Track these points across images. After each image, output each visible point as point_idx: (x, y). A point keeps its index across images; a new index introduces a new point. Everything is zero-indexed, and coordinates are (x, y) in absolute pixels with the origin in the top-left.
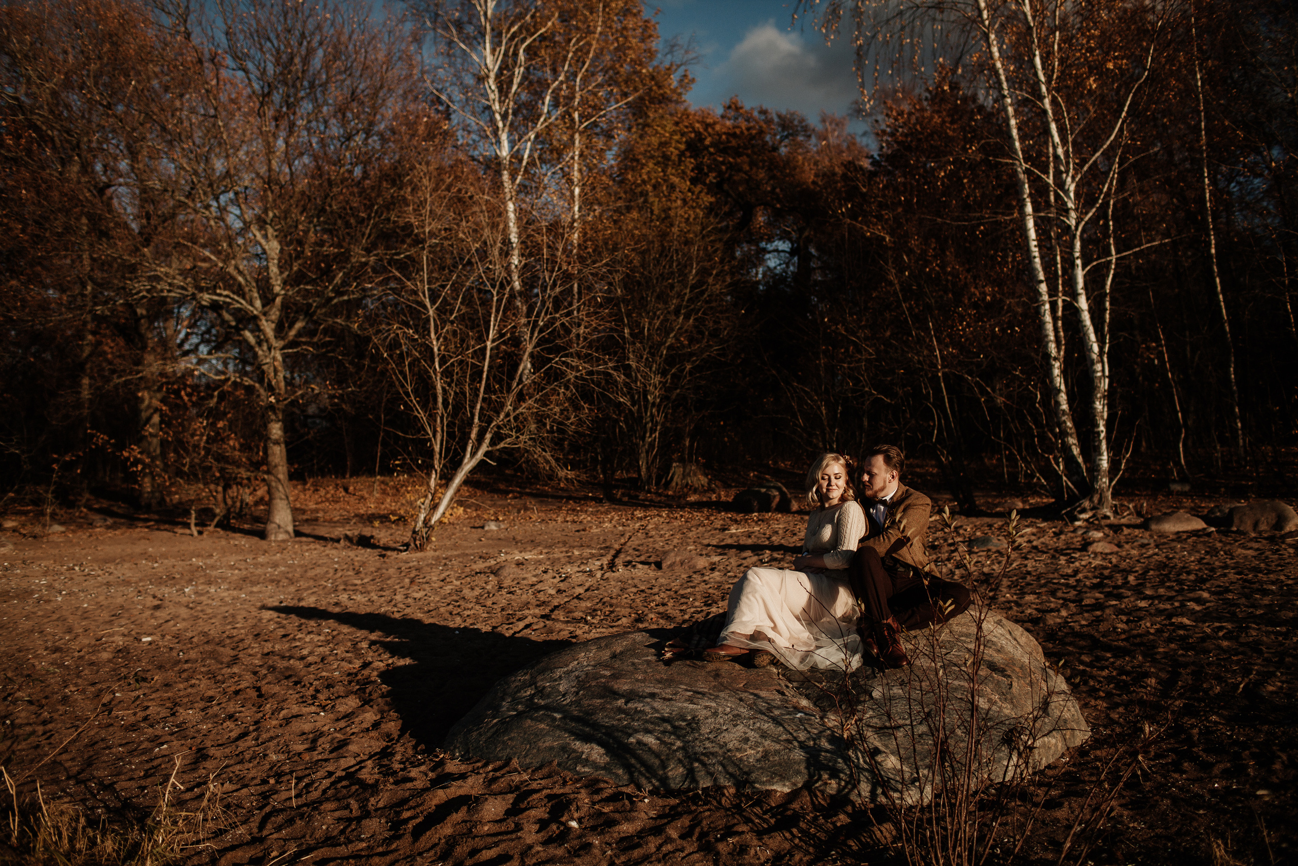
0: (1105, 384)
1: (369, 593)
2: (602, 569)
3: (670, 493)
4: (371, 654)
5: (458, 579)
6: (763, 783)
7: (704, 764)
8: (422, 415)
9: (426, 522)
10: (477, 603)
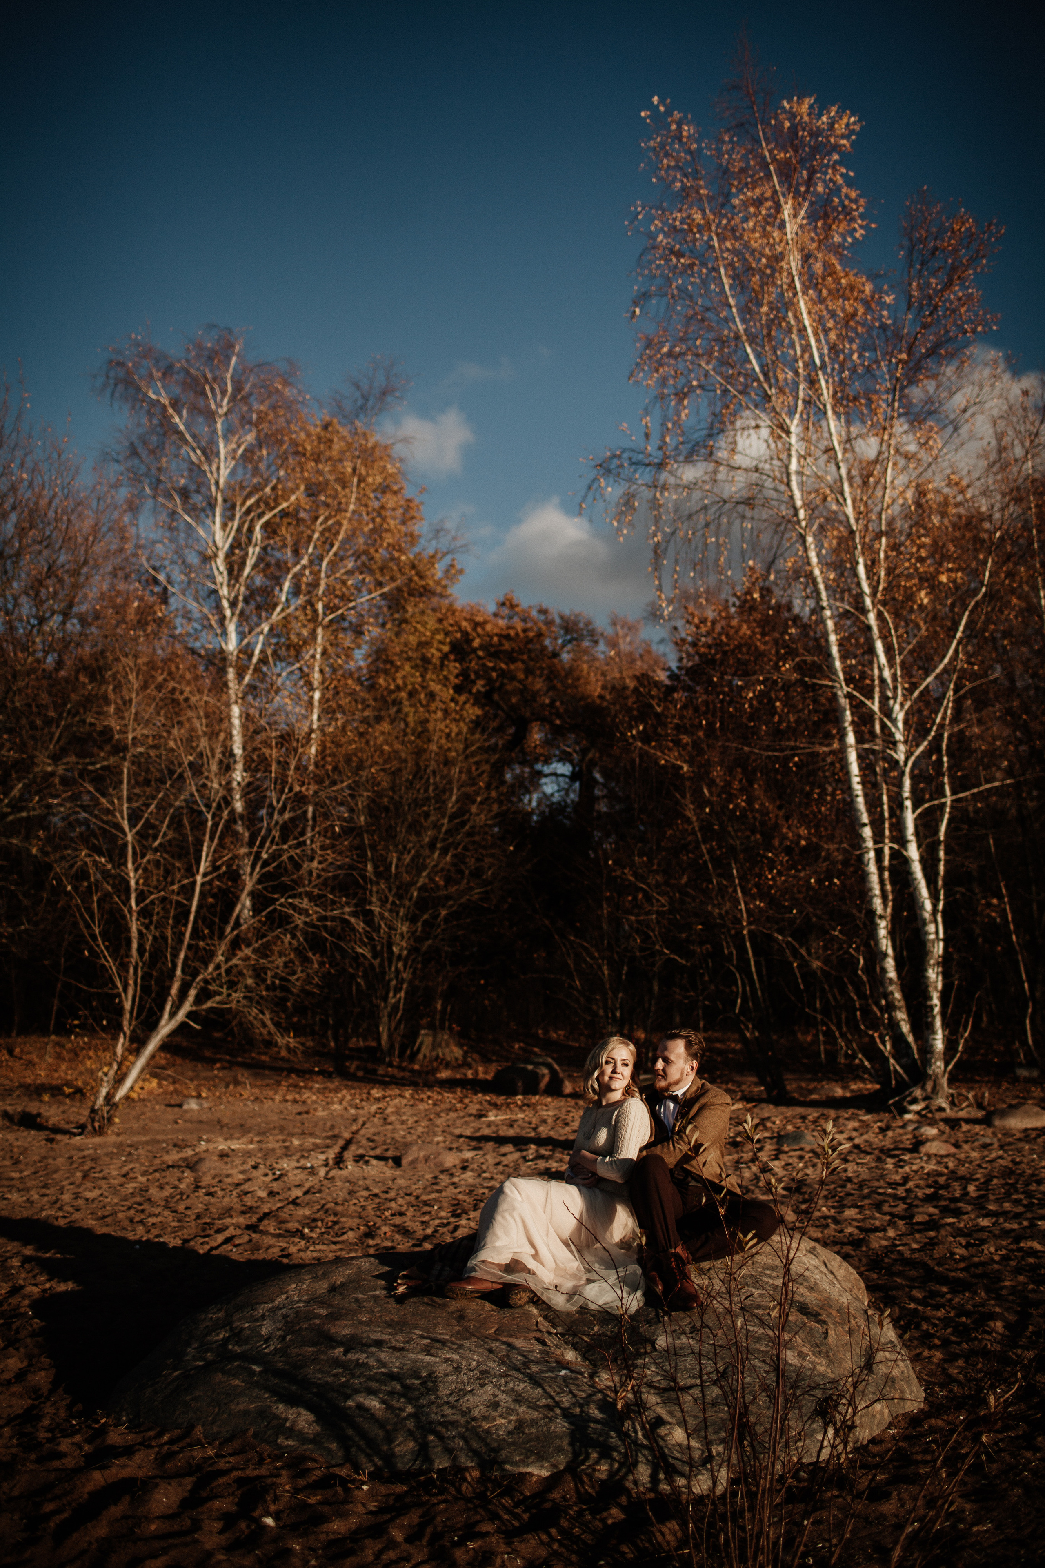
0: (939, 949)
1: (28, 1190)
2: (326, 1165)
3: (416, 1067)
4: (23, 1275)
5: (144, 1174)
6: (515, 1464)
7: (441, 1438)
8: (111, 963)
9: (109, 1097)
10: (166, 1207)
